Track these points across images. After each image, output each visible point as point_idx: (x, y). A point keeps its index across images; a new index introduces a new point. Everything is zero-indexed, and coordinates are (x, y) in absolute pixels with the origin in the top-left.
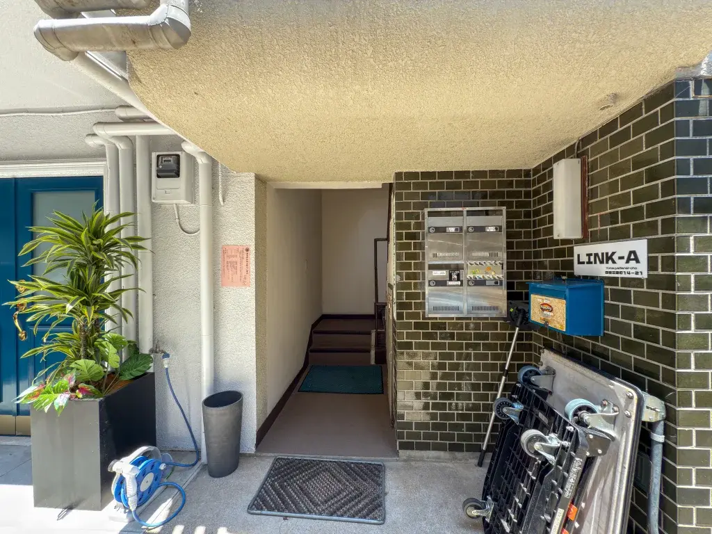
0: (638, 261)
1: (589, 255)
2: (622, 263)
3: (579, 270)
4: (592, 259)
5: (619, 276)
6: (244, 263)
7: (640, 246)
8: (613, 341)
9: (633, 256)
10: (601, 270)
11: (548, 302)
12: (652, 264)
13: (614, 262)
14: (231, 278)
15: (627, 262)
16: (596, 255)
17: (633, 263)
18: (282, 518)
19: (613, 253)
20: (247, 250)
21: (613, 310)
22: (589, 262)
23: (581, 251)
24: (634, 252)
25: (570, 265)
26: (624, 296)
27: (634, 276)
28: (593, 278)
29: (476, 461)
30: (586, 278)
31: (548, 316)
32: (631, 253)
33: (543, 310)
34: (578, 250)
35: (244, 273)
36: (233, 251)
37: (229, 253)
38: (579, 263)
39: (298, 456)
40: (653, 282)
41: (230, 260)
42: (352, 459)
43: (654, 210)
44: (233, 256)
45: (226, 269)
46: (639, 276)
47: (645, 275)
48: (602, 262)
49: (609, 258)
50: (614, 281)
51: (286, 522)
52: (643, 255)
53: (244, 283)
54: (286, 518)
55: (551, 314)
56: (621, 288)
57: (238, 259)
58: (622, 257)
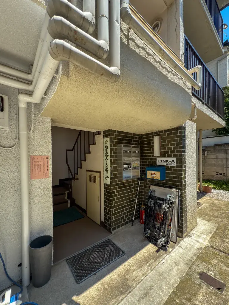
0: (174, 162)
1: (161, 160)
2: (170, 162)
3: (158, 164)
4: (162, 161)
5: (170, 165)
6: (46, 165)
7: (175, 159)
8: (168, 180)
9: (173, 161)
10: (165, 164)
11: (154, 173)
12: (177, 163)
13: (168, 162)
14: (37, 174)
15: (172, 162)
16: (163, 160)
17: (173, 163)
18: (94, 275)
19: (168, 160)
20: (47, 158)
21: (168, 173)
22: (161, 162)
23: (159, 159)
24: (173, 160)
25: (156, 162)
26: (171, 170)
27: (173, 165)
28: (163, 166)
29: (131, 225)
30: (160, 166)
31: (154, 176)
32: (172, 160)
33: (152, 175)
34: (157, 159)
35: (46, 171)
36: (39, 159)
37: (36, 160)
38: (158, 162)
39: (76, 253)
40: (177, 167)
41: (37, 164)
42: (98, 243)
43: (177, 152)
44: (38, 162)
45: (33, 169)
46: (175, 165)
47: (176, 165)
48: (165, 162)
49: (167, 161)
50: (168, 166)
51: (96, 275)
52: (175, 161)
53: (46, 176)
54: (95, 274)
55: (155, 176)
56: (170, 168)
57: (42, 163)
58: (170, 161)
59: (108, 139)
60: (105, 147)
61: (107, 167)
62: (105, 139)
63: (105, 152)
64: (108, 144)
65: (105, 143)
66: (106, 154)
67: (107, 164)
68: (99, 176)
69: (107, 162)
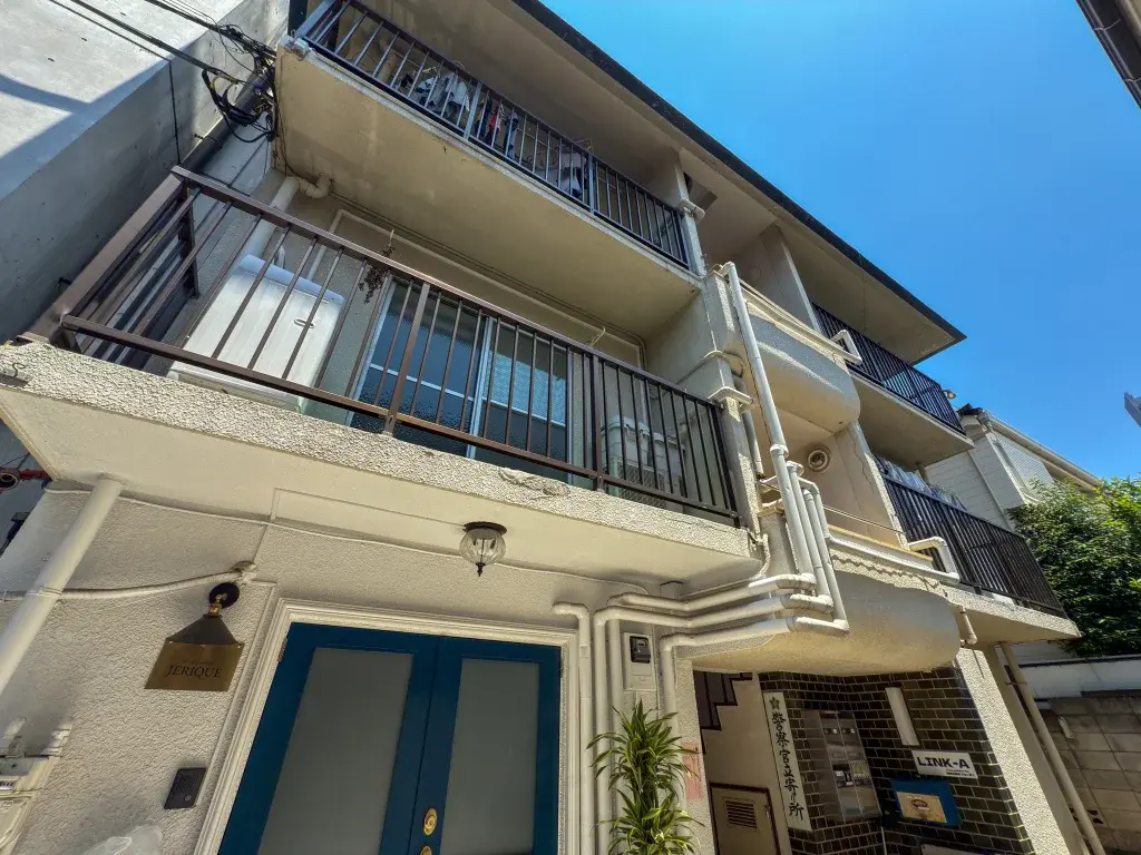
0: (968, 767)
1: (928, 759)
2: (957, 767)
3: (921, 769)
4: (932, 762)
5: (958, 776)
7: (966, 757)
8: (972, 827)
9: (962, 763)
10: (943, 771)
11: (920, 799)
12: (977, 769)
13: (950, 766)
15: (961, 767)
16: (934, 759)
17: (964, 768)
19: (948, 760)
21: (963, 802)
22: (930, 764)
23: (920, 755)
24: (964, 761)
25: (913, 765)
26: (967, 791)
27: (968, 777)
28: (938, 778)
31: (924, 811)
32: (961, 760)
33: (917, 806)
34: (915, 754)
38: (921, 764)
40: (982, 781)
43: (965, 735)
46: (972, 777)
47: (976, 777)
48: (941, 765)
49: (946, 763)
50: (956, 780)
52: (970, 763)
55: (927, 809)
56: (962, 785)
58: (956, 763)
59: (779, 696)
60: (770, 716)
61: (789, 774)
62: (769, 696)
63: (774, 731)
64: (783, 710)
65: (769, 706)
66: (781, 737)
67: (788, 767)
68: (766, 802)
69: (786, 759)
